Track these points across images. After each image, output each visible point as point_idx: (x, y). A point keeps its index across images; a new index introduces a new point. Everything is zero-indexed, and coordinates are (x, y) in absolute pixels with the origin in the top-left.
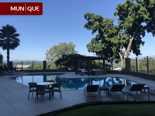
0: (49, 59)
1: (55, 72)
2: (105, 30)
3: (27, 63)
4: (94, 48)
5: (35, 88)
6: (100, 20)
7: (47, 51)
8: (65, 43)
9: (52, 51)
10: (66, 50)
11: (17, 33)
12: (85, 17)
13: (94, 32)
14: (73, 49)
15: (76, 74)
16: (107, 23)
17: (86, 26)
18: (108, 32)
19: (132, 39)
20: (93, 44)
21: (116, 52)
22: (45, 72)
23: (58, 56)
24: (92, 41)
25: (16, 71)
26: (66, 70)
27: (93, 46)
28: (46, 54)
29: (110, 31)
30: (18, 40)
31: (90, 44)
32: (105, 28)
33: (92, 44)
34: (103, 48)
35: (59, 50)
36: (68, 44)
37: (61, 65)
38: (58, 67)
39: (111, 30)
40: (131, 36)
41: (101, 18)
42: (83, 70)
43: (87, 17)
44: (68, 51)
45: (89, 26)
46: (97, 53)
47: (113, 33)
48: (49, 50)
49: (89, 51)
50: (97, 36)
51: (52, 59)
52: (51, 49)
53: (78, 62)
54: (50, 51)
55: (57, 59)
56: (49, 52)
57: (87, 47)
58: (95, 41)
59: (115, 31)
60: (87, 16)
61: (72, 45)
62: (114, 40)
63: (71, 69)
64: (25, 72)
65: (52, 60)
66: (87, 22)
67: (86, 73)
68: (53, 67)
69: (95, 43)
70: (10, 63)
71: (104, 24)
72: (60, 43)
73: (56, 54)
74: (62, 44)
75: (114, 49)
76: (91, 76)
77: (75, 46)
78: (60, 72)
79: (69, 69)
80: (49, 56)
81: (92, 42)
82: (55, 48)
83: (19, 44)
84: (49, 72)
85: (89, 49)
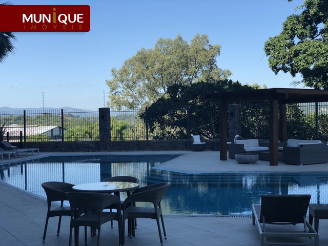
0: (119, 104)
1: (143, 150)
3: (43, 118)
4: (297, 54)
7: (113, 71)
8: (180, 39)
9: (130, 71)
10: (186, 66)
14: (212, 63)
15: (223, 158)
20: (292, 38)
22: (105, 150)
23: (152, 89)
24: (289, 26)
26: (185, 144)
27: (294, 48)
28: (109, 83)
33: (288, 41)
35: (157, 66)
36: (189, 44)
37: (163, 124)
38: (152, 131)
42: (251, 145)
44: (192, 69)
46: (307, 74)
49: (275, 69)
50: (310, 4)
51: (131, 101)
52: (126, 63)
53: (232, 114)
54: (125, 71)
55: (148, 100)
56: (121, 75)
57: (268, 51)
58: (299, 29)
61: (207, 48)
63: (202, 140)
64: (35, 151)
65: (132, 106)
67: (262, 156)
68: (137, 131)
69: (302, 36)
72: (161, 42)
73: (146, 82)
74: (169, 42)
76: (282, 168)
77: (218, 50)
78: (159, 150)
79: (197, 140)
80: (119, 90)
81: (286, 29)
82: (143, 59)
84: (119, 150)
85: (276, 61)
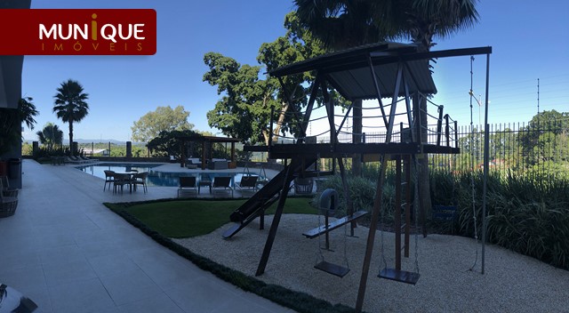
0: (137, 139)
1: (147, 162)
2: (242, 88)
3: (100, 145)
4: (220, 120)
5: (113, 178)
6: (233, 68)
10: (171, 121)
11: (83, 92)
12: (206, 61)
13: (221, 91)
14: (185, 120)
15: (182, 166)
16: (246, 75)
17: (207, 78)
18: (246, 92)
19: (286, 108)
21: (258, 130)
22: (130, 161)
23: (154, 132)
24: (218, 106)
25: (83, 158)
26: (166, 160)
27: (219, 117)
28: (132, 129)
29: (250, 90)
30: (86, 105)
31: (213, 112)
32: (242, 84)
34: (235, 122)
35: (157, 120)
36: (174, 110)
37: (157, 150)
38: (151, 153)
39: (252, 90)
40: (284, 104)
41: (236, 64)
42: (196, 161)
43: (210, 62)
44: (174, 122)
45: (212, 77)
46: (225, 130)
47: (254, 95)
48: (137, 121)
49: (211, 125)
50: (225, 98)
51: (143, 137)
52: (141, 118)
54: (141, 122)
55: (152, 137)
56: (138, 125)
57: (208, 116)
58: (223, 108)
59: (258, 91)
60: (210, 59)
62: (256, 108)
63: (175, 158)
64: (96, 161)
65: (143, 140)
66: (210, 71)
67: (199, 166)
68: (145, 153)
69: (223, 111)
70: (74, 145)
71: (240, 76)
72: (159, 108)
73: (151, 128)
74: (163, 109)
75: (255, 125)
76: (207, 171)
77: (188, 114)
78: (155, 162)
80: (137, 132)
81: (215, 109)
82: (150, 116)
83: (87, 113)
84: (136, 161)
85: (211, 122)
